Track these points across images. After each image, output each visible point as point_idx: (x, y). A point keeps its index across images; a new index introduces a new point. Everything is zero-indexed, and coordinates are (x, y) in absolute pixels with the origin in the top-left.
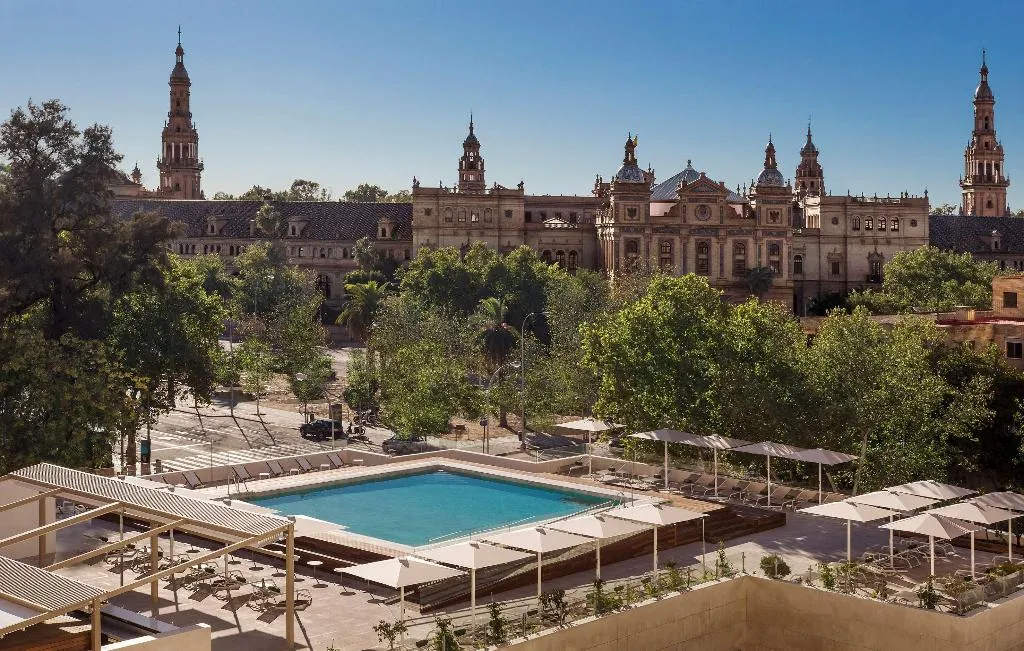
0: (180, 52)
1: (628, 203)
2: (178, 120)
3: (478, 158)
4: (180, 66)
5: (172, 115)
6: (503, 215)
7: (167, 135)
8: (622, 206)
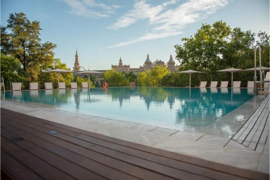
0: (77, 52)
1: (148, 65)
2: (76, 62)
3: (122, 63)
4: (77, 54)
5: (76, 61)
6: (126, 70)
7: (75, 64)
8: (147, 66)
